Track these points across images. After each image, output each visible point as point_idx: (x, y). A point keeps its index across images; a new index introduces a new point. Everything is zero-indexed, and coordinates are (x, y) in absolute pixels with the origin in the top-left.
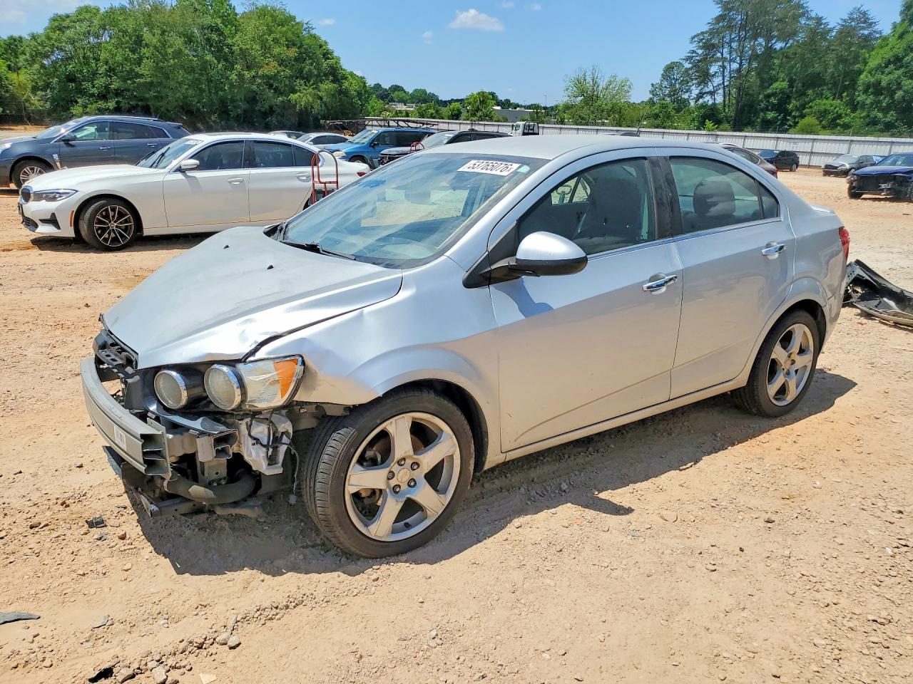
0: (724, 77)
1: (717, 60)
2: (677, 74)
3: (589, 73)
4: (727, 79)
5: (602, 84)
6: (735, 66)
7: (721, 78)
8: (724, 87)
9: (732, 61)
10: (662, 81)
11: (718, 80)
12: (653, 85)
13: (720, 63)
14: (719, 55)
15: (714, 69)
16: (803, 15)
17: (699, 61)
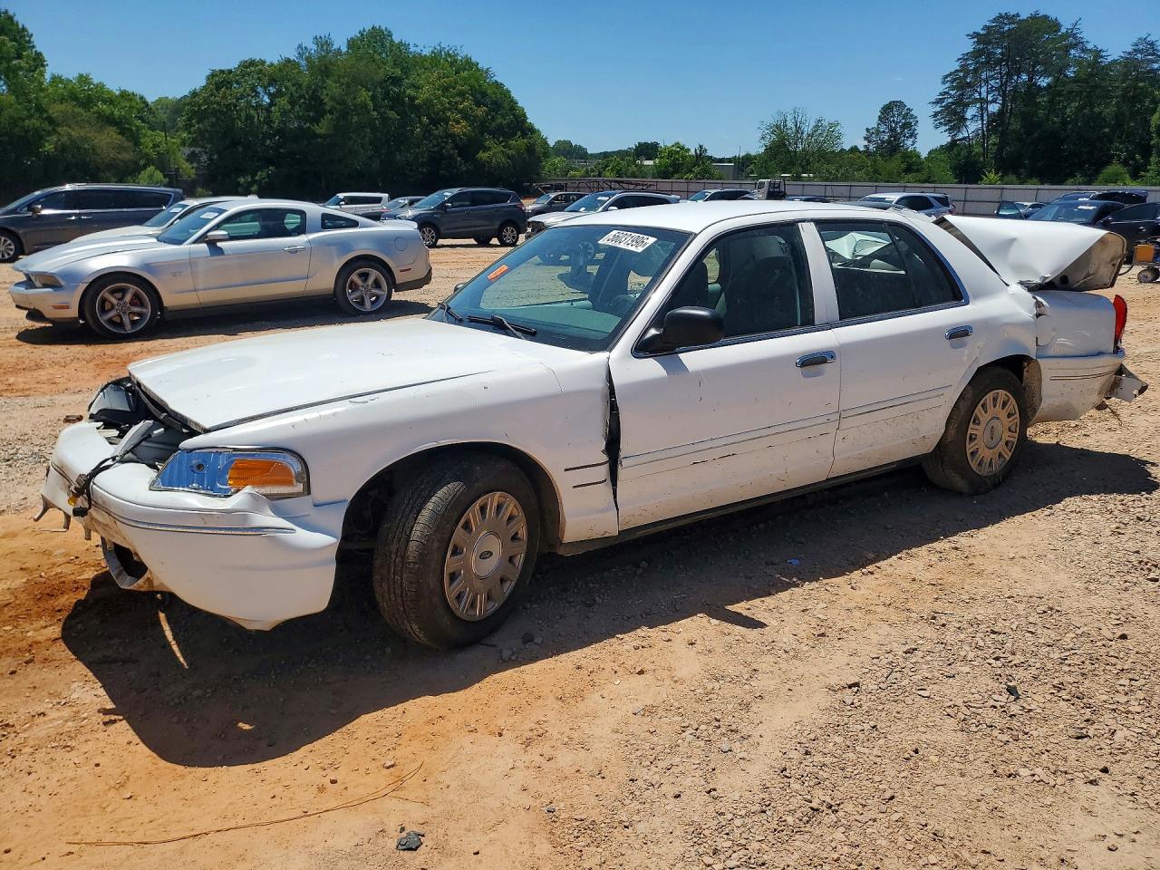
0: (982, 121)
1: (974, 101)
2: (899, 115)
3: (790, 117)
5: (807, 129)
7: (979, 122)
10: (879, 124)
11: (976, 124)
12: (868, 130)
14: (976, 95)
15: (971, 112)
16: (1074, 46)
17: (952, 103)
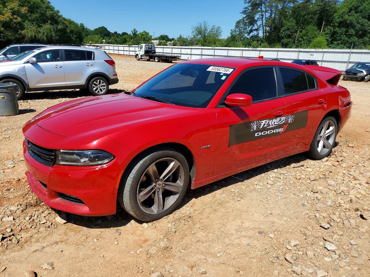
0: (262, 20)
1: (259, 12)
2: (242, 25)
3: (202, 25)
4: (264, 22)
5: (209, 30)
6: (268, 15)
7: (261, 21)
8: (263, 26)
9: (266, 11)
10: (235, 28)
11: (260, 22)
12: (231, 30)
13: (260, 13)
14: (260, 9)
15: (257, 17)
17: (249, 13)
